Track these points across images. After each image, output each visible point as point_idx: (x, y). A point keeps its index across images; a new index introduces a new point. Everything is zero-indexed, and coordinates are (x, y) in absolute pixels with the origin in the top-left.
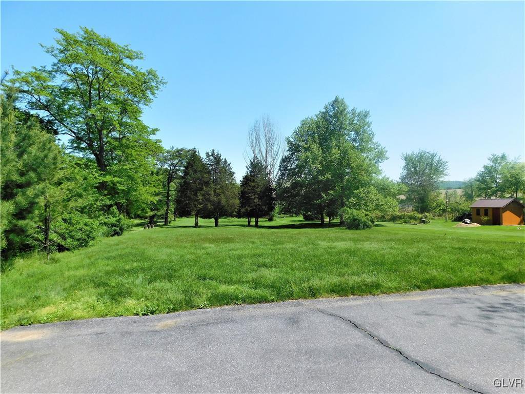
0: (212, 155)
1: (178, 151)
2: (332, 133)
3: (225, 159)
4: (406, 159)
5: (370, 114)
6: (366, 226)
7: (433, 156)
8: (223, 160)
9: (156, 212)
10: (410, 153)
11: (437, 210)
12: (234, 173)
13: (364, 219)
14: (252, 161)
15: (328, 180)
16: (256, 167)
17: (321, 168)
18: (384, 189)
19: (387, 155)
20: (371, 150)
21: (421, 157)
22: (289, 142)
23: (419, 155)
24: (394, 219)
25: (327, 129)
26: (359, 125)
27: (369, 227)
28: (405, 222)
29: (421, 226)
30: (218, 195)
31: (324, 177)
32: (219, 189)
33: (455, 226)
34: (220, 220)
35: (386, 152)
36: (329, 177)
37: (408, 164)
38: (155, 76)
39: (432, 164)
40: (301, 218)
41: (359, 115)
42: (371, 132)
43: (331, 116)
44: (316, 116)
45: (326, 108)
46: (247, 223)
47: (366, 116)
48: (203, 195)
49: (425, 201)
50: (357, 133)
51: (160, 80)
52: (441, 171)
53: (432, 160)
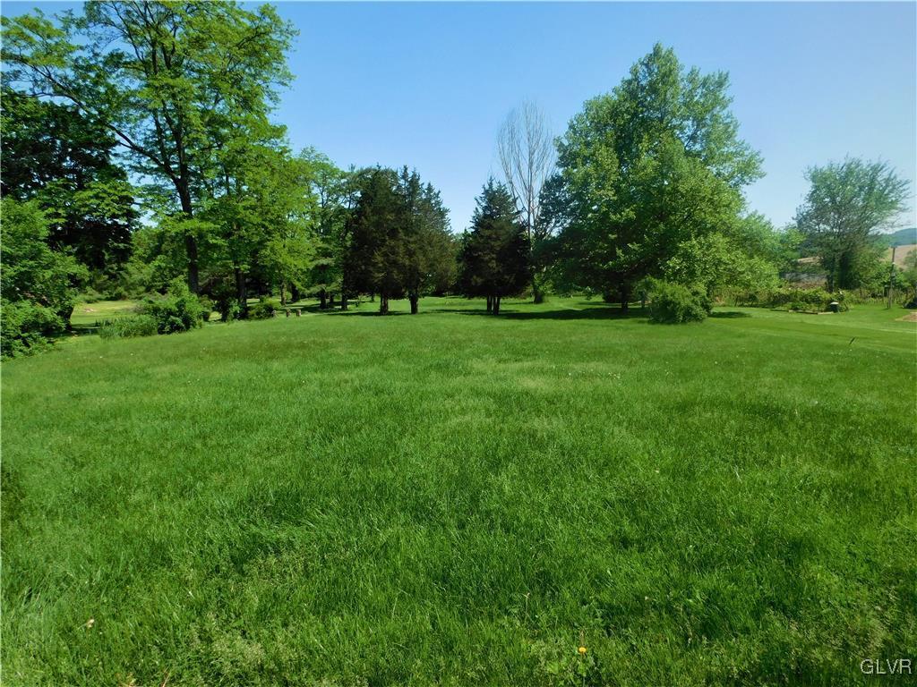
0: (405, 176)
1: (362, 174)
2: (645, 124)
3: (429, 184)
4: (814, 178)
5: (729, 79)
6: (689, 316)
7: (876, 170)
8: (425, 187)
9: (324, 286)
10: (823, 165)
11: (875, 284)
12: (447, 211)
13: (686, 302)
14: (487, 187)
15: (629, 221)
16: (496, 201)
17: (615, 198)
18: (749, 240)
19: (763, 167)
20: (728, 158)
21: (850, 172)
22: (561, 147)
23: (844, 169)
24: (775, 302)
25: (635, 115)
26: (703, 105)
27: (696, 318)
28: (795, 309)
29: (828, 319)
30: (410, 254)
31: (621, 215)
32: (415, 242)
33: (901, 319)
34: (421, 301)
35: (761, 162)
36: (632, 215)
37: (817, 188)
38: (275, 20)
39: (871, 188)
40: (599, 298)
41: (704, 84)
42: (729, 120)
43: (643, 89)
44: (615, 90)
45: (634, 71)
46: (485, 308)
47: (720, 84)
48: (385, 255)
49: (851, 266)
50: (699, 122)
51: (284, 28)
52: (892, 202)
53: (873, 180)
